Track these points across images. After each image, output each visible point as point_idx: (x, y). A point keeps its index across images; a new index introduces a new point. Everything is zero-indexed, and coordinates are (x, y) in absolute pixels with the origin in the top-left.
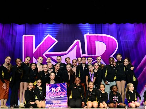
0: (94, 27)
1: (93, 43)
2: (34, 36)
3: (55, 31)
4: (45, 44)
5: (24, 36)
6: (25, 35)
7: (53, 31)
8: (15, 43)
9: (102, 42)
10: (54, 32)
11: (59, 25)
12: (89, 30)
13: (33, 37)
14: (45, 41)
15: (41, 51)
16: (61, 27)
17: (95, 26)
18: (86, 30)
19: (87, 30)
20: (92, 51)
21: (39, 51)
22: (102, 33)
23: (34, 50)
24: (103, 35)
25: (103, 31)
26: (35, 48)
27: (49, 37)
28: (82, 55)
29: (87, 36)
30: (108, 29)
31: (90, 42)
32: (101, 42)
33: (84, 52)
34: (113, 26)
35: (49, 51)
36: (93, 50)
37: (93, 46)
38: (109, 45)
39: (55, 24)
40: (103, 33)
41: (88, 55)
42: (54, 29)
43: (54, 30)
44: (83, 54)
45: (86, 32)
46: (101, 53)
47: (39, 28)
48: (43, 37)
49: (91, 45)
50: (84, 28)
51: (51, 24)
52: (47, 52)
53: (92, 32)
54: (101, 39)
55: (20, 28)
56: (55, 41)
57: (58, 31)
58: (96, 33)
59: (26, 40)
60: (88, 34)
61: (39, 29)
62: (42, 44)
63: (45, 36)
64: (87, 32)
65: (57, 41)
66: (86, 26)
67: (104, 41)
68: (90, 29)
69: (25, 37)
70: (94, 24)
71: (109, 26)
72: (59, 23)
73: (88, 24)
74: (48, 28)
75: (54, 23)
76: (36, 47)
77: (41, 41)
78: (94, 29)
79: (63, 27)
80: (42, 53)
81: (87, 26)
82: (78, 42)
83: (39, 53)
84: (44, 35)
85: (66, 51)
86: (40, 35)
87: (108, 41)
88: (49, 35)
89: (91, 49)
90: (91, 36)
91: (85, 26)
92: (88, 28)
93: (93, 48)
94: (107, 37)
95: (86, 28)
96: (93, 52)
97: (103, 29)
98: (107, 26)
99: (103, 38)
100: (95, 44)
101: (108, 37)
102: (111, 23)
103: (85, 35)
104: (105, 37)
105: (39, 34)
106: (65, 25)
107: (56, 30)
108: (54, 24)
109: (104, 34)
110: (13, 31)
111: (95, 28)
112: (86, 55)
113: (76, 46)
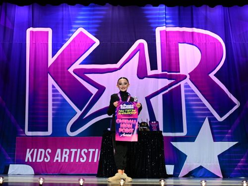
0: (177, 12)
1: (173, 48)
2: (50, 30)
3: (94, 21)
4: (72, 48)
5: (29, 31)
6: (31, 29)
7: (89, 19)
8: (11, 45)
9: (193, 45)
10: (93, 24)
11: (102, 8)
12: (166, 19)
13: (47, 33)
14: (74, 40)
15: (66, 61)
16: (106, 12)
17: (179, 10)
18: (159, 19)
19: (163, 18)
20: (171, 64)
21: (60, 61)
22: (192, 27)
23: (51, 60)
24: (195, 30)
25: (195, 21)
26: (53, 57)
27: (81, 33)
28: (150, 72)
29: (161, 32)
30: (206, 18)
31: (168, 45)
32: (190, 44)
33: (154, 66)
34: (217, 12)
35: (82, 63)
36: (173, 61)
37: (173, 52)
38: (206, 49)
39: (94, 6)
40: (194, 25)
41: (162, 71)
42: (91, 17)
43: (93, 19)
44: (151, 70)
45: (160, 24)
46: (191, 68)
47: (60, 13)
48: (70, 33)
49: (169, 50)
50: (156, 14)
51: (86, 5)
52: (77, 65)
53: (172, 23)
54: (191, 40)
55: (22, 12)
56: (95, 43)
57: (100, 21)
58: (181, 26)
59: (34, 39)
60: (163, 28)
61: (60, 17)
62: (68, 46)
63: (73, 30)
64: (162, 23)
65: (97, 43)
66: (160, 10)
67: (198, 42)
68: (167, 17)
69: (32, 32)
70: (176, 8)
71: (208, 12)
72: (103, 4)
73: (163, 7)
74: (81, 13)
75: (93, 4)
76: (53, 55)
77: (66, 42)
78: (177, 16)
79: (111, 11)
80: (66, 66)
81: (162, 10)
82: (141, 45)
83: (60, 70)
84: (72, 28)
85: (116, 63)
86: (63, 28)
87: (205, 42)
88: (81, 30)
89: (170, 59)
90: (169, 32)
91: (156, 10)
92: (163, 14)
93: (173, 57)
94: (202, 34)
95: (159, 14)
96: (173, 66)
97: (194, 16)
98: (203, 11)
99: (196, 37)
100: (177, 50)
101: (206, 35)
102: (212, 6)
103: (158, 30)
104: (199, 34)
105: (60, 26)
106: (116, 8)
107: (96, 19)
108: (91, 7)
109: (198, 28)
110: (7, 19)
111: (179, 14)
112: (159, 71)
113: (138, 53)
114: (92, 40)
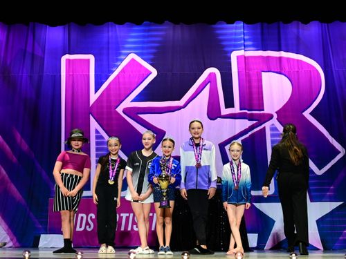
0: (259, 31)
1: (254, 78)
2: (91, 58)
3: (149, 45)
4: (121, 80)
5: (64, 59)
6: (67, 56)
7: (143, 42)
8: (41, 77)
9: (280, 73)
10: (148, 48)
11: (160, 27)
12: (244, 40)
13: (88, 61)
14: (123, 71)
15: (113, 98)
16: (166, 32)
17: (262, 29)
18: (236, 40)
19: (240, 40)
20: (253, 99)
21: (105, 99)
22: (279, 50)
23: (94, 97)
24: (284, 54)
25: (283, 42)
27: (133, 60)
28: (225, 111)
29: (238, 58)
30: (298, 38)
31: (248, 75)
32: (277, 73)
33: (229, 103)
34: (312, 30)
35: (134, 100)
36: (255, 96)
37: (254, 84)
38: (298, 79)
39: (149, 25)
40: (283, 47)
41: (241, 109)
42: (146, 40)
43: (148, 42)
44: (226, 108)
45: (237, 47)
46: (279, 105)
47: (105, 35)
48: (118, 60)
49: (249, 82)
50: (231, 34)
51: (139, 23)
52: (128, 103)
53: (253, 46)
54: (279, 67)
55: (55, 35)
56: (151, 73)
57: (157, 45)
58: (265, 49)
59: (71, 69)
60: (241, 53)
61: (105, 40)
62: (115, 78)
63: (122, 57)
64: (240, 45)
65: (154, 73)
66: (236, 28)
67: (287, 70)
68: (246, 37)
69: (68, 61)
70: (258, 25)
71: (300, 30)
72: (160, 22)
73: (242, 24)
74: (132, 35)
75: (148, 22)
76: (97, 90)
77: (112, 72)
78: (259, 37)
79: (171, 32)
80: (113, 104)
81: (240, 28)
82: (212, 76)
84: (120, 54)
85: (179, 99)
86: (108, 55)
87: (296, 70)
88: (133, 56)
89: (251, 93)
90: (248, 57)
91: (232, 28)
92: (240, 34)
93: (255, 90)
94: (293, 60)
95: (236, 34)
96: (255, 102)
97: (282, 36)
98: (294, 30)
99: (285, 64)
100: (260, 80)
101: (298, 60)
102: (306, 21)
103: (234, 56)
104: (288, 59)
105: (105, 51)
106: (178, 26)
107: (152, 42)
108: (146, 25)
109: (287, 51)
110: (36, 44)
111: (262, 34)
112: (236, 109)
113: (208, 86)
114: (147, 70)
